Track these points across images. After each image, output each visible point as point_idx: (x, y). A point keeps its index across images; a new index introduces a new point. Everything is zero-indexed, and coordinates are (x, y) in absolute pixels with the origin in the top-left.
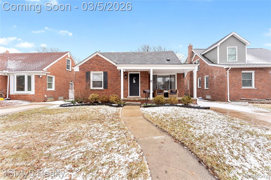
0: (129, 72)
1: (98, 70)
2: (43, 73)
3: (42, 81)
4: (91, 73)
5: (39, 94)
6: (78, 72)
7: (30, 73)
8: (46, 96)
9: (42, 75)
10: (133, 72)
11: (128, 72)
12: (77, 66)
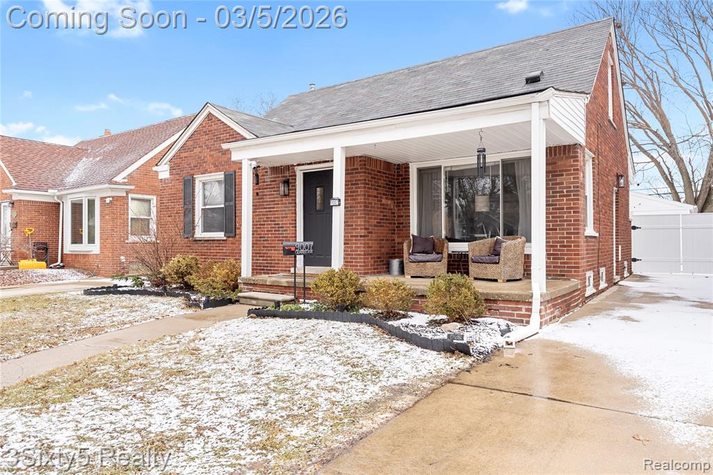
0: (299, 165)
1: (211, 169)
2: (112, 189)
3: (113, 213)
4: (197, 181)
5: (106, 253)
6: (168, 179)
7: (91, 192)
8: (123, 259)
9: (113, 197)
10: (311, 164)
11: (293, 165)
12: (165, 162)
